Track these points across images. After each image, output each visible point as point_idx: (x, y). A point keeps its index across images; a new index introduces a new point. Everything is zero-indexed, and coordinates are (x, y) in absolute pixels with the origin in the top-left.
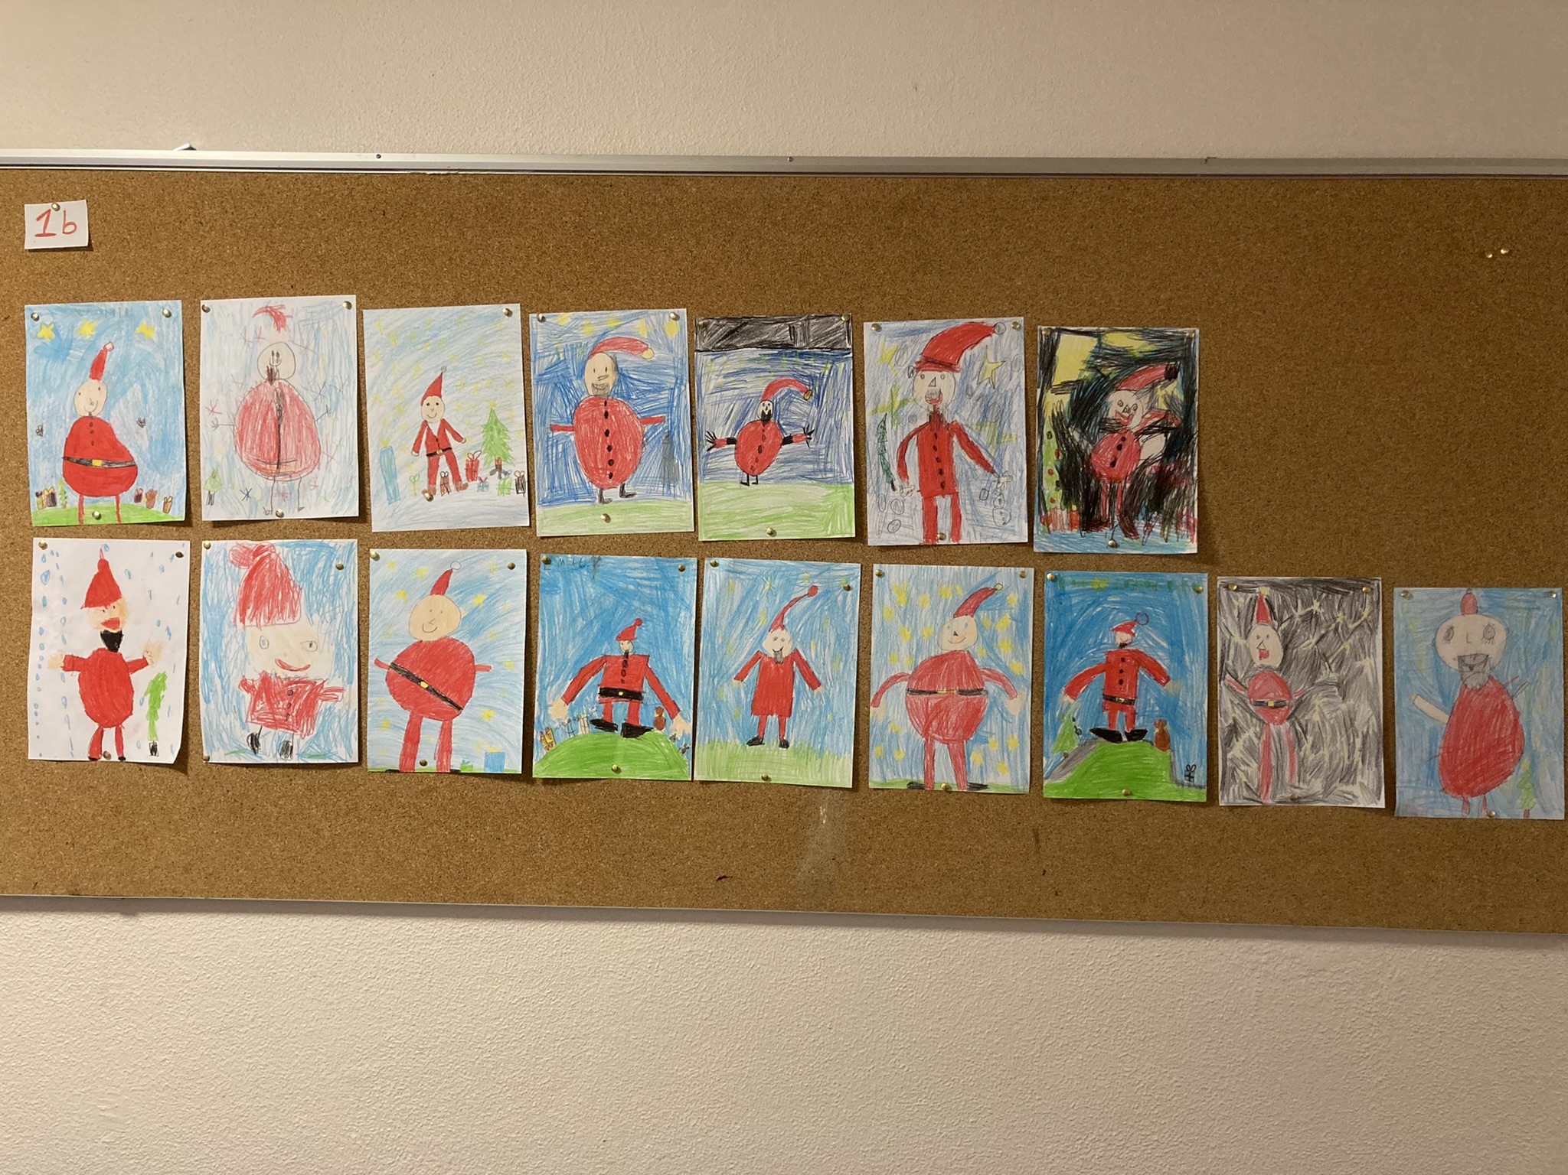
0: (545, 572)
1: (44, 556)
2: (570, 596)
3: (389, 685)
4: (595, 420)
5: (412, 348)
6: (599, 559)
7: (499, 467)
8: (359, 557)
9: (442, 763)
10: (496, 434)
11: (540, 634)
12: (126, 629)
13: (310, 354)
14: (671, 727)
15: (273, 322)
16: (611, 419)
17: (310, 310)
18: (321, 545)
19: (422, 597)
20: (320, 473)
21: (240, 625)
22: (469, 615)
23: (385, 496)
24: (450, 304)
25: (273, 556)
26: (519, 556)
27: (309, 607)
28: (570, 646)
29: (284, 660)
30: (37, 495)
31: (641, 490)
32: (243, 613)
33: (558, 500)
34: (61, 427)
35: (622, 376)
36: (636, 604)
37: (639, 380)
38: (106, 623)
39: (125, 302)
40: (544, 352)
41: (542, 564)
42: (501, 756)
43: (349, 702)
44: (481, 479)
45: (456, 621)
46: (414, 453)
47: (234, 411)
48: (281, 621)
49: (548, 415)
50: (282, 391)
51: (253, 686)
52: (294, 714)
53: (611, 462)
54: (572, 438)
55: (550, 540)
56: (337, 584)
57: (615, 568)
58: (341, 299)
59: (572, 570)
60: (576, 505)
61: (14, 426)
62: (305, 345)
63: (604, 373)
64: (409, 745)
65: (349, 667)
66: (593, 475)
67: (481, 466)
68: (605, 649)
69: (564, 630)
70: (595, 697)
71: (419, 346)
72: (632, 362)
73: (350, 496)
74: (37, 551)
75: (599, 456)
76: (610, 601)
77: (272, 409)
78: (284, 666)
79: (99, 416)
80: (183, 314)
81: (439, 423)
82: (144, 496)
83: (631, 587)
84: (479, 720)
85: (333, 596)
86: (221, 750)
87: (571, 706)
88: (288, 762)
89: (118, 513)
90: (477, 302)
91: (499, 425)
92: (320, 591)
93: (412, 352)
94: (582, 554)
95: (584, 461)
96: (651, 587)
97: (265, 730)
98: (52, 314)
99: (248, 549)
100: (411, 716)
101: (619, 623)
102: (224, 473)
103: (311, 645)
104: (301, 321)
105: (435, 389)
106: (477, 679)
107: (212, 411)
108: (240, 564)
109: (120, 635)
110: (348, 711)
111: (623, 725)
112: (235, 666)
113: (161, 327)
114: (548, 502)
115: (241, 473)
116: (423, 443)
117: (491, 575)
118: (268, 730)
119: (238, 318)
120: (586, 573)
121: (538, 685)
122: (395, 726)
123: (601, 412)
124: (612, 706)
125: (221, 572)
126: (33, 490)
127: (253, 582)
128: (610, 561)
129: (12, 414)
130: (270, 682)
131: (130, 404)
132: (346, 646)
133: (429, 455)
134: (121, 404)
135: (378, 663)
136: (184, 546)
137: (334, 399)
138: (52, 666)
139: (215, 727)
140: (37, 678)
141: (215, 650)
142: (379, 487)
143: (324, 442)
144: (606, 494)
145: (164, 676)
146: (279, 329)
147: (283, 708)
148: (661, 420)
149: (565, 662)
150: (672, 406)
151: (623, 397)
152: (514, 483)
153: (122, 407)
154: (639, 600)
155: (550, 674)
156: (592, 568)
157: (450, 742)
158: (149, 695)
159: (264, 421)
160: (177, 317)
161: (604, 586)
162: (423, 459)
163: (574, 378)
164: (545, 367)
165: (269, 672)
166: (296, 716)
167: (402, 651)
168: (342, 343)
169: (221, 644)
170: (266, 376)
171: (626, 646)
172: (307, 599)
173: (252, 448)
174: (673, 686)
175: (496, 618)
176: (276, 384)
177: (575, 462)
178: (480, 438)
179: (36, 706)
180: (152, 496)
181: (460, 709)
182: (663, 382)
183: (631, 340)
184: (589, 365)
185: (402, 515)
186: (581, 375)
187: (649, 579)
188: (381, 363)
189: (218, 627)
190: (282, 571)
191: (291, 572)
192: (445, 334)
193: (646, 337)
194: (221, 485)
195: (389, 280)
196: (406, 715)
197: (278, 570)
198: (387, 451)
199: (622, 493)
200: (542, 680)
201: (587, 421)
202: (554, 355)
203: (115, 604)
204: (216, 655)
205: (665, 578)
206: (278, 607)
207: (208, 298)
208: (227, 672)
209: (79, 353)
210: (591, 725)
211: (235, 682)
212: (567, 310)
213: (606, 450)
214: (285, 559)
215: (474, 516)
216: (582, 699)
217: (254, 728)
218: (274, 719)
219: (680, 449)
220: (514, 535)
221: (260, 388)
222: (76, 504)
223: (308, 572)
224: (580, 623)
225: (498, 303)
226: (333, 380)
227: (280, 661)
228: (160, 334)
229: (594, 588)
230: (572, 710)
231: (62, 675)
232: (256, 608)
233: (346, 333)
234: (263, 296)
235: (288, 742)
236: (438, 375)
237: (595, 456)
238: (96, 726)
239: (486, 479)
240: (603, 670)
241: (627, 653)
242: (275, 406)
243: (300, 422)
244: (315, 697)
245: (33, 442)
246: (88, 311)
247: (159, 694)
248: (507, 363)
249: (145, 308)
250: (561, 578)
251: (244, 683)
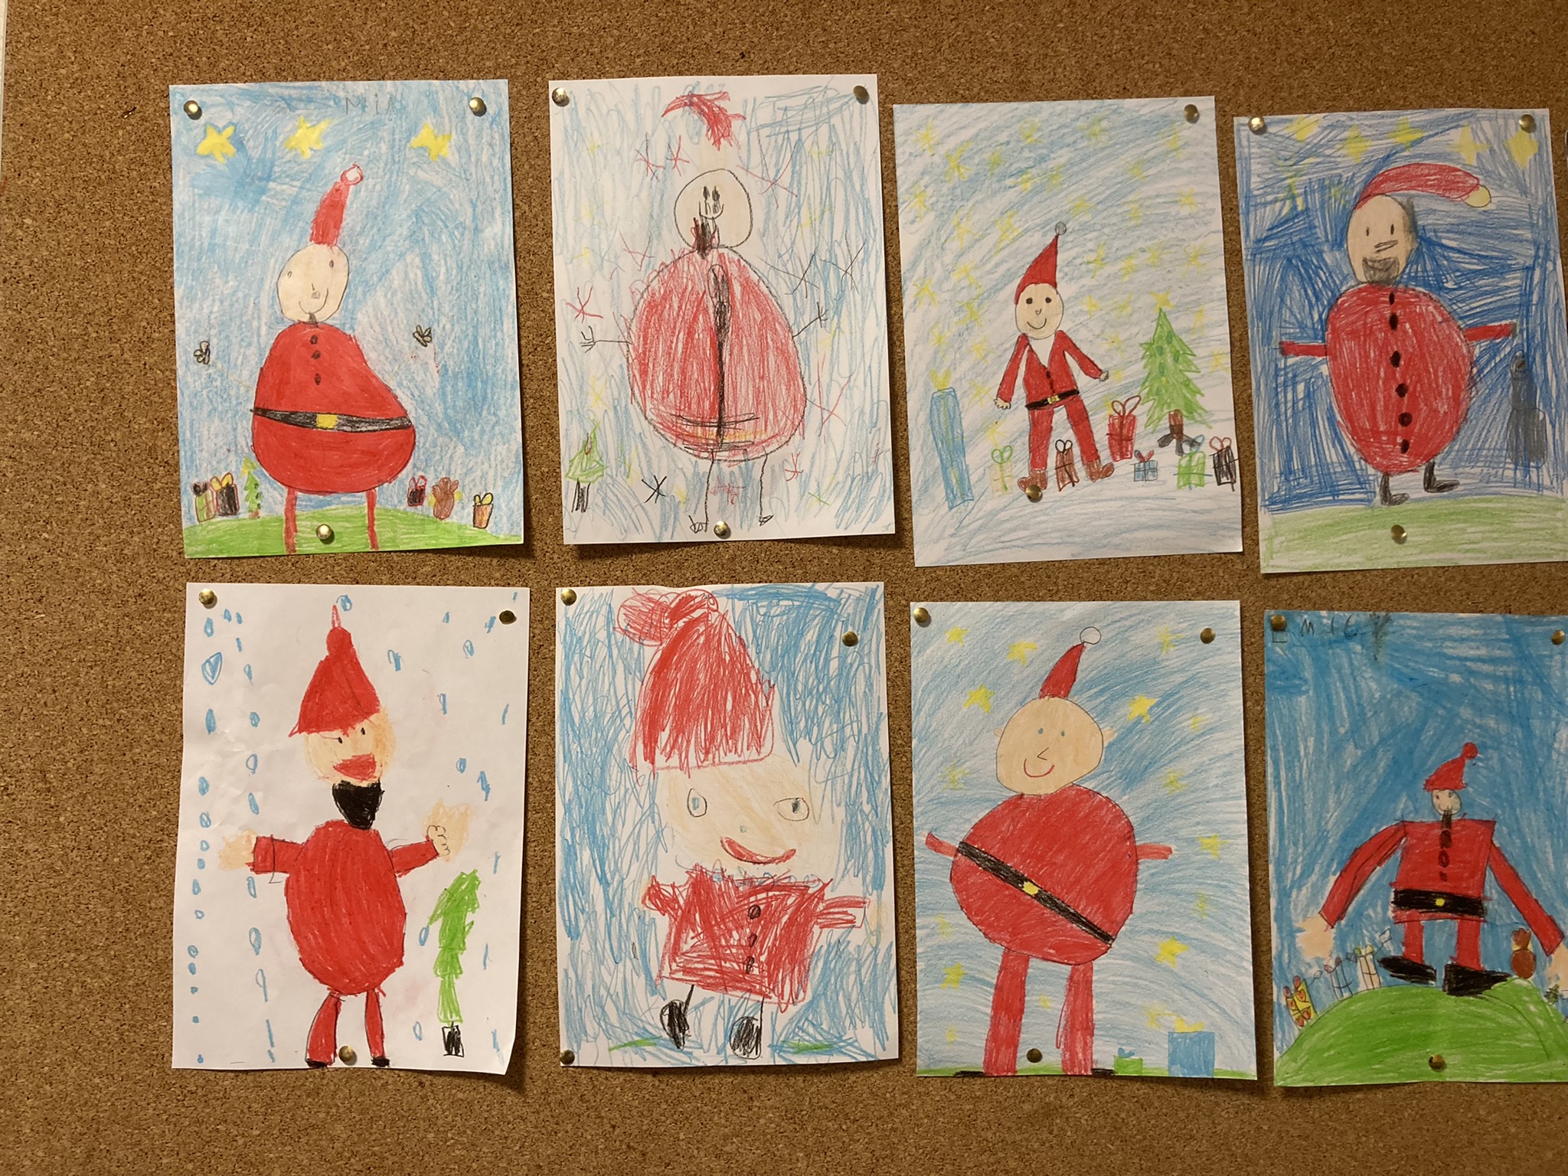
0: (1276, 649)
1: (209, 622)
2: (1329, 697)
3: (957, 891)
4: (1370, 333)
5: (995, 186)
6: (1387, 619)
7: (1176, 431)
8: (888, 619)
9: (1074, 1054)
10: (1170, 360)
11: (1270, 778)
12: (389, 778)
13: (783, 195)
14: (1549, 971)
15: (705, 128)
16: (1405, 332)
17: (781, 104)
18: (811, 595)
19: (1022, 703)
20: (808, 442)
21: (644, 766)
22: (1119, 740)
23: (940, 492)
24: (1070, 97)
25: (714, 618)
26: (1226, 614)
27: (791, 723)
28: (1331, 803)
29: (738, 840)
30: (198, 490)
31: (1468, 476)
32: (650, 742)
33: (1300, 497)
34: (249, 345)
35: (1424, 242)
36: (1466, 713)
37: (1459, 251)
38: (344, 767)
39: (389, 82)
40: (1266, 194)
41: (1268, 632)
42: (1205, 1041)
43: (879, 926)
44: (1139, 455)
45: (1094, 754)
46: (1000, 402)
47: (627, 310)
48: (732, 757)
49: (1275, 324)
50: (726, 273)
51: (675, 900)
52: (763, 958)
53: (1405, 419)
54: (1325, 370)
55: (1282, 581)
56: (845, 674)
57: (1420, 638)
58: (846, 83)
59: (1330, 642)
60: (1337, 508)
61: (144, 344)
62: (772, 174)
63: (1387, 237)
64: (1004, 1018)
65: (876, 854)
66: (1368, 445)
67: (1139, 429)
68: (1402, 808)
69: (1317, 768)
70: (1385, 910)
71: (1009, 182)
72: (1448, 214)
73: (875, 491)
74: (194, 610)
75: (1380, 406)
76: (1409, 708)
77: (706, 310)
78: (740, 854)
79: (329, 322)
80: (512, 109)
81: (1052, 339)
82: (428, 490)
83: (1455, 678)
84: (1151, 963)
85: (838, 701)
86: (602, 1040)
87: (1340, 930)
88: (750, 1063)
89: (371, 527)
90: (1124, 93)
91: (1175, 342)
92: (810, 693)
93: (994, 193)
94: (1349, 609)
95: (1349, 417)
96: (1494, 678)
97: (700, 993)
98: (231, 106)
99: (656, 602)
100: (1005, 956)
101: (1430, 754)
102: (608, 441)
103: (795, 807)
104: (763, 126)
105: (1043, 269)
106: (1142, 876)
107: (582, 311)
108: (642, 636)
109: (375, 792)
110: (875, 949)
111: (1449, 969)
112: (636, 854)
113: (464, 134)
114: (1284, 502)
115: (644, 445)
116: (1019, 381)
117: (1163, 655)
118: (709, 993)
119: (630, 117)
120: (1358, 648)
121: (1273, 886)
122: (973, 978)
123: (1382, 316)
124: (1421, 929)
125: (602, 652)
126: (188, 479)
127: (672, 674)
128: (1409, 623)
129: (143, 316)
130: (709, 889)
131: (399, 295)
132: (867, 808)
133: (1031, 406)
134: (380, 297)
135: (934, 844)
136: (518, 599)
137: (834, 290)
138: (227, 862)
139: (589, 990)
140: (196, 888)
141: (590, 822)
142: (929, 472)
143: (814, 378)
144: (1397, 483)
145: (473, 881)
146: (717, 142)
147: (739, 946)
148: (1507, 332)
149: (1322, 837)
150: (1529, 304)
151: (1426, 285)
152: (1210, 463)
153: (382, 301)
154: (1472, 705)
155: (1295, 862)
156: (1372, 639)
157: (1088, 1009)
158: (439, 923)
159: (690, 334)
160: (499, 114)
161: (1399, 677)
162: (1019, 416)
163: (1326, 248)
164: (1267, 225)
165: (708, 866)
166: (768, 962)
167: (981, 815)
168: (848, 176)
169: (604, 809)
170: (692, 240)
171: (1445, 801)
172: (786, 709)
173: (666, 392)
174: (1546, 885)
175: (1176, 747)
176: (713, 256)
177: (1331, 419)
178: (1138, 369)
179: (193, 951)
180: (446, 492)
181: (1107, 938)
182: (1508, 255)
183: (1442, 169)
184: (1361, 218)
185: (974, 534)
186: (1339, 241)
187: (1492, 661)
188: (931, 216)
189: (598, 770)
190: (732, 649)
191: (752, 650)
192: (1062, 156)
193: (1475, 163)
194: (603, 468)
195: (945, 45)
196: (994, 954)
197: (725, 648)
198: (945, 401)
199: (1430, 483)
200: (1280, 877)
201: (1354, 334)
202: (1284, 200)
203: (365, 724)
204: (593, 833)
205: (1524, 658)
206: (724, 726)
207: (564, 76)
208: (617, 870)
209: (289, 190)
210: (1382, 970)
211: (634, 892)
212: (1312, 109)
213: (1394, 394)
214: (738, 624)
215: (1128, 531)
216: (1359, 913)
217: (676, 991)
218: (721, 971)
219: (1548, 391)
220: (1208, 570)
221: (680, 264)
222: (281, 510)
223: (786, 651)
224: (1351, 755)
225: (1169, 95)
226: (831, 250)
227: (731, 843)
228: (463, 149)
229: (1378, 682)
230: (1341, 939)
231: (251, 883)
232: (679, 729)
233: (858, 151)
234: (681, 74)
235: (750, 1020)
236: (1049, 240)
237: (1373, 409)
238: (323, 992)
239: (1151, 454)
240: (1399, 853)
241: (1447, 817)
242: (710, 304)
243: (762, 337)
244: (807, 922)
245: (189, 376)
246: (310, 100)
247: (461, 919)
248: (1191, 216)
249: (430, 95)
250: (1307, 661)
251: (654, 894)
